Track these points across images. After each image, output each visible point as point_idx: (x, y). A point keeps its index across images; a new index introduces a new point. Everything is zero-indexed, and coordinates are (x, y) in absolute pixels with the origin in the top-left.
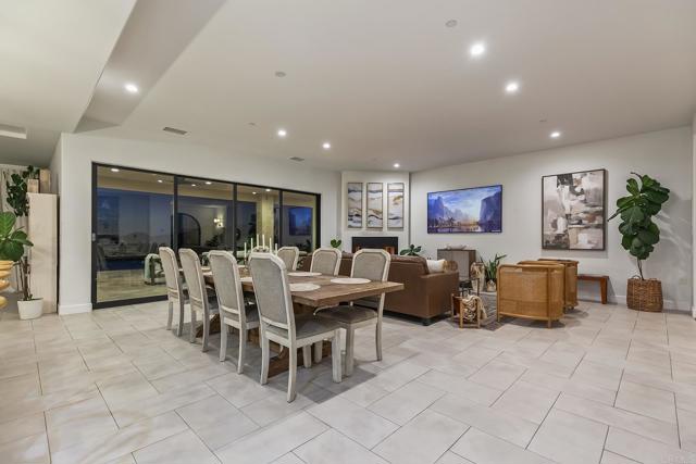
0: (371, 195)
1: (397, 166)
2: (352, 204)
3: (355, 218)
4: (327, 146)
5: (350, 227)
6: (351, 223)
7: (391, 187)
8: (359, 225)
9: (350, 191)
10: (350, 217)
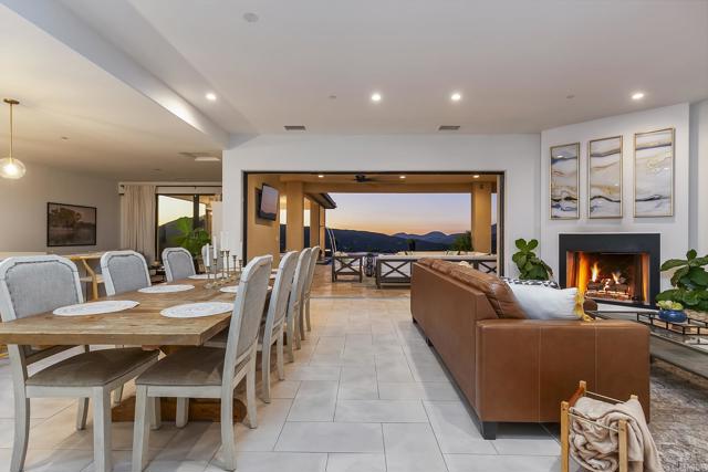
0: (597, 162)
1: (638, 96)
2: (560, 181)
3: (565, 204)
4: (456, 97)
5: (556, 217)
6: (557, 212)
7: (641, 141)
8: (573, 214)
9: (554, 161)
10: (556, 202)
